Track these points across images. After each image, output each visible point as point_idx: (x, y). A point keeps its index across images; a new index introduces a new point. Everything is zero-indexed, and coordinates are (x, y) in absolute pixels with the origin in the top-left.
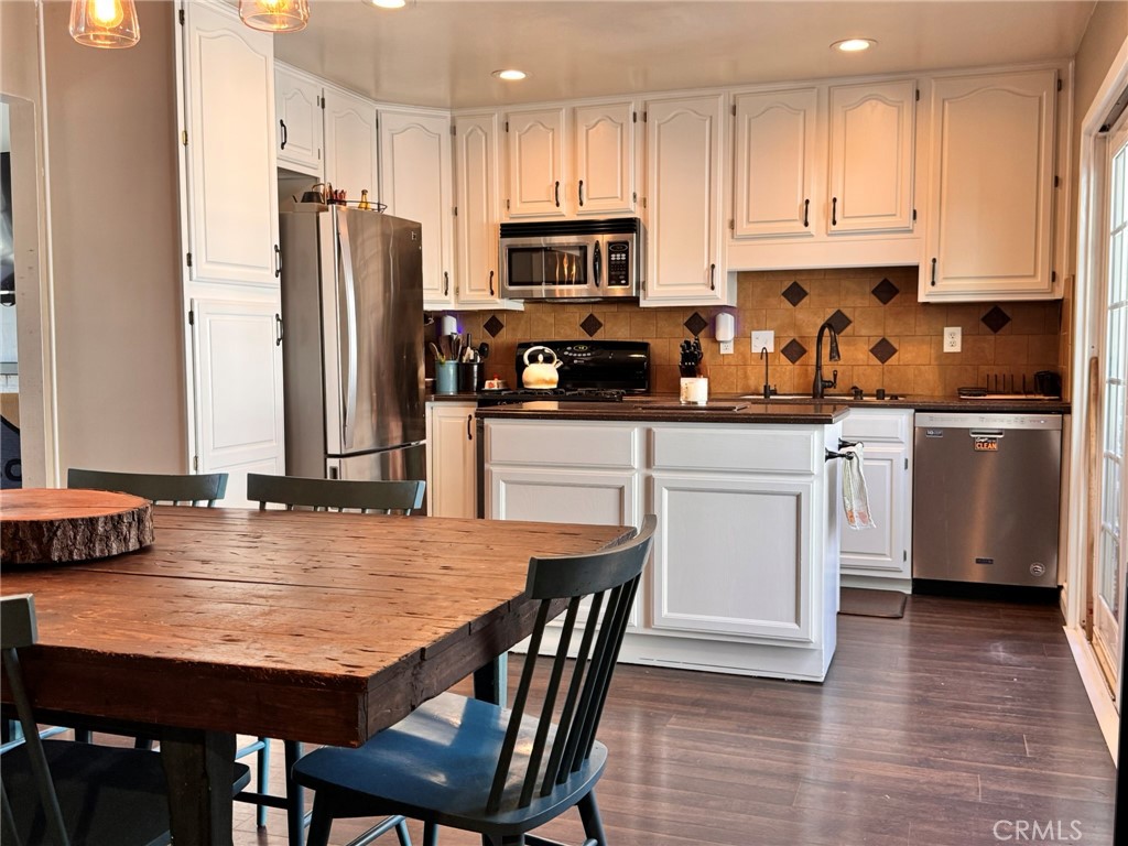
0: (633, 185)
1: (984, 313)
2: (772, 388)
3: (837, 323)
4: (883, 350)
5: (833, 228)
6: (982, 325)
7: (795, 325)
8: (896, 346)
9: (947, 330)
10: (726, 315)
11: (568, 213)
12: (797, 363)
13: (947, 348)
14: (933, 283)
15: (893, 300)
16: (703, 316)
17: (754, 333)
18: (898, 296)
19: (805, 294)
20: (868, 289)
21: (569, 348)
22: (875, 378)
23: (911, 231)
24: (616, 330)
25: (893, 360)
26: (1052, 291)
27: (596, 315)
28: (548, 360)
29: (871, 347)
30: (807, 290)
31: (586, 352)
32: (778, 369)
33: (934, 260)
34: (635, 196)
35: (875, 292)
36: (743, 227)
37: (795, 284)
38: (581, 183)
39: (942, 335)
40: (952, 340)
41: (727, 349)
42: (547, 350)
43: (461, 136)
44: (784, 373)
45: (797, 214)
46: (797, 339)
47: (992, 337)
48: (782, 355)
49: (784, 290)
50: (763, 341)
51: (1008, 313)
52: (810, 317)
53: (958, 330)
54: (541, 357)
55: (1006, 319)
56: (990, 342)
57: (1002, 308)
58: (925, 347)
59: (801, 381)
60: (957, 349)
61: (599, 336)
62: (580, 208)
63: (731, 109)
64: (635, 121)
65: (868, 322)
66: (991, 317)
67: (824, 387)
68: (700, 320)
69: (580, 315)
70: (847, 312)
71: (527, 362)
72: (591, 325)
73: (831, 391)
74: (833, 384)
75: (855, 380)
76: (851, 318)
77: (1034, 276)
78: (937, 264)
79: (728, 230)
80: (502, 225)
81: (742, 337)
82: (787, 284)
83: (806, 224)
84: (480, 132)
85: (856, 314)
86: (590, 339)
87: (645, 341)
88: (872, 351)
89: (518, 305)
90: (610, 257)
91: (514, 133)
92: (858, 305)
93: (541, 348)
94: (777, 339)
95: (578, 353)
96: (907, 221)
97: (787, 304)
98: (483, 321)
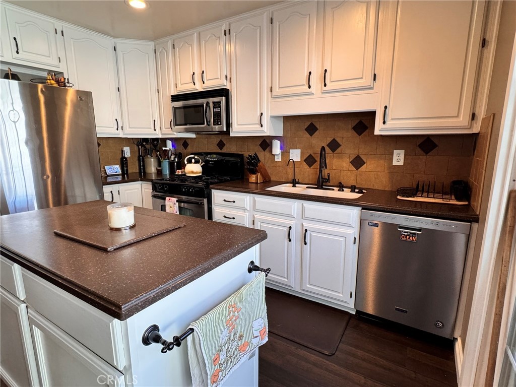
0: (225, 71)
1: (420, 141)
2: (297, 181)
3: (334, 145)
4: (358, 162)
5: (325, 88)
6: (418, 149)
7: (311, 146)
8: (365, 160)
9: (396, 152)
10: (276, 140)
11: (199, 88)
12: (312, 167)
13: (395, 163)
14: (384, 123)
15: (364, 133)
16: (268, 141)
17: (291, 151)
18: (367, 130)
19: (317, 129)
20: (350, 127)
21: (209, 156)
22: (352, 178)
23: (372, 88)
24: (230, 148)
25: (363, 168)
26: (471, 127)
27: (223, 140)
28: (197, 162)
29: (351, 160)
30: (318, 127)
31: (215, 158)
32: (303, 170)
33: (386, 107)
34: (226, 77)
35: (355, 128)
36: (277, 91)
37: (312, 124)
38: (203, 72)
39: (392, 154)
40: (398, 158)
41: (278, 159)
42: (196, 157)
43: (158, 54)
44: (305, 172)
45: (305, 82)
46: (312, 154)
47: (424, 157)
48: (304, 163)
49: (306, 127)
50: (296, 155)
51: (436, 141)
52: (319, 141)
53: (402, 152)
54: (193, 161)
55: (435, 146)
56: (422, 159)
57: (432, 139)
58: (382, 162)
59: (314, 177)
60: (401, 163)
61: (224, 150)
62: (203, 85)
63: (270, 20)
64: (225, 35)
65: (350, 144)
66: (424, 144)
67: (323, 182)
68: (265, 143)
69: (216, 140)
70: (338, 140)
71: (186, 162)
72: (221, 145)
73: (328, 184)
74: (328, 180)
75: (342, 178)
76: (341, 144)
77: (457, 116)
78: (387, 110)
79: (270, 93)
80: (171, 96)
81: (285, 152)
82: (308, 124)
83: (309, 87)
84: (164, 51)
85: (344, 141)
86: (221, 151)
87: (242, 153)
88: (351, 162)
89: (193, 136)
91: (177, 49)
92: (346, 136)
93: (193, 156)
94: (302, 156)
95: (212, 158)
96: (367, 81)
97: (307, 135)
98: (182, 142)
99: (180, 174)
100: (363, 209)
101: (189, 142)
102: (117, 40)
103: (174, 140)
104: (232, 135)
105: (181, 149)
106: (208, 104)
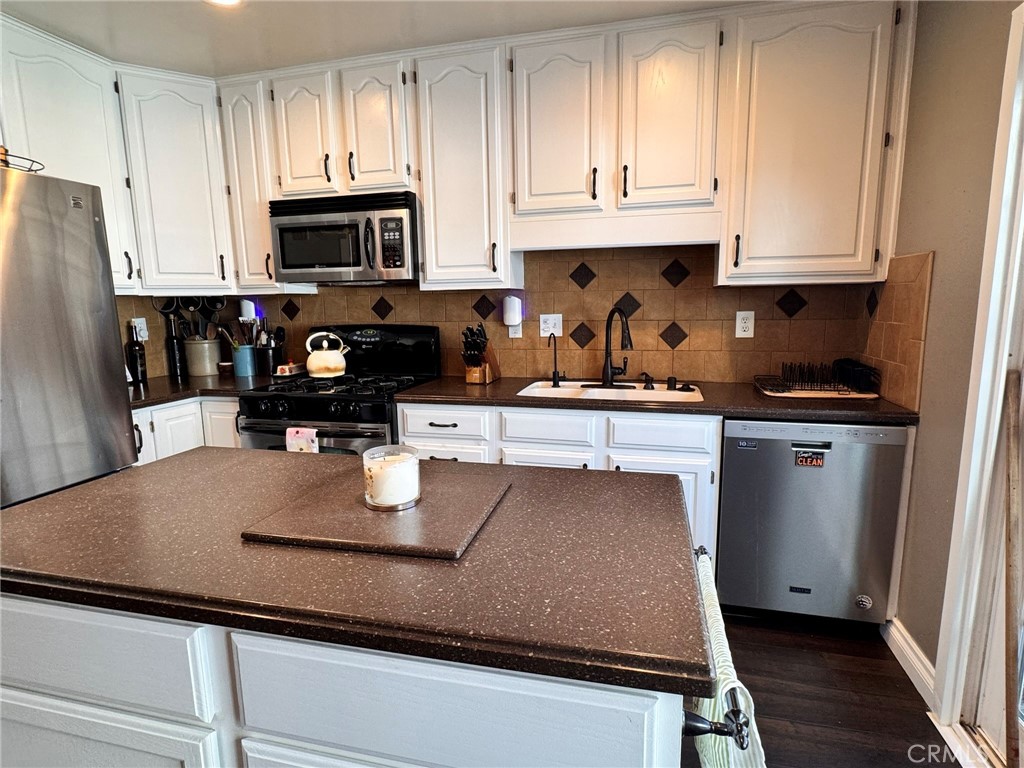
0: (406, 157)
1: (778, 297)
2: (561, 374)
3: (626, 307)
4: (673, 335)
5: (624, 200)
6: (776, 308)
7: (582, 308)
8: (687, 331)
9: (740, 315)
10: (513, 298)
11: (340, 187)
12: (586, 348)
13: (739, 334)
14: (736, 264)
15: (683, 283)
16: (491, 299)
17: (542, 317)
18: (689, 278)
19: (593, 276)
20: (657, 271)
21: (358, 333)
22: (665, 365)
23: (712, 204)
24: (406, 314)
25: (683, 345)
26: (874, 273)
27: (386, 298)
28: (333, 345)
29: (660, 332)
30: (595, 271)
31: (374, 336)
32: (567, 353)
33: (738, 237)
34: (409, 168)
35: (666, 274)
36: (525, 201)
37: (583, 265)
38: (351, 154)
39: (734, 320)
40: (745, 325)
41: (516, 333)
42: (332, 336)
43: (228, 108)
44: (573, 358)
45: (583, 184)
46: (586, 323)
47: (787, 322)
48: (571, 340)
49: (571, 271)
50: (552, 325)
51: (805, 296)
52: (599, 301)
53: (751, 315)
54: (325, 344)
55: (803, 303)
56: (784, 327)
57: (799, 291)
58: (717, 333)
59: (591, 365)
60: (750, 334)
61: (390, 320)
62: (352, 183)
63: (508, 65)
64: (404, 82)
65: (657, 305)
66: (786, 301)
67: (614, 374)
68: (489, 303)
69: (369, 299)
70: (636, 295)
71: (309, 348)
72: (382, 308)
73: (621, 377)
74: (623, 371)
75: (645, 365)
76: (641, 302)
77: (854, 255)
78: (740, 241)
79: (509, 205)
80: (271, 203)
81: (530, 320)
82: (575, 265)
83: (594, 197)
84: (245, 102)
85: (646, 298)
86: (382, 322)
87: (435, 324)
88: (661, 336)
89: (310, 289)
90: (382, 236)
91: (280, 102)
92: (648, 286)
93: (325, 333)
94: (565, 327)
95: (367, 337)
96: (706, 191)
97: (575, 287)
98: (281, 305)
99: (287, 374)
100: (725, 418)
101: (299, 303)
102: (121, 68)
103: (260, 301)
104: (423, 287)
105: (279, 320)
106: (369, 222)
